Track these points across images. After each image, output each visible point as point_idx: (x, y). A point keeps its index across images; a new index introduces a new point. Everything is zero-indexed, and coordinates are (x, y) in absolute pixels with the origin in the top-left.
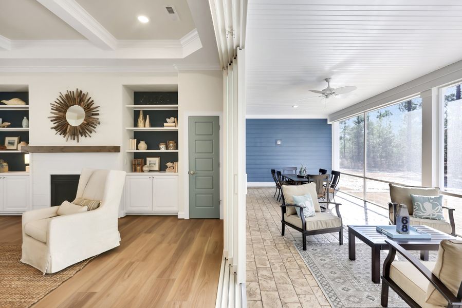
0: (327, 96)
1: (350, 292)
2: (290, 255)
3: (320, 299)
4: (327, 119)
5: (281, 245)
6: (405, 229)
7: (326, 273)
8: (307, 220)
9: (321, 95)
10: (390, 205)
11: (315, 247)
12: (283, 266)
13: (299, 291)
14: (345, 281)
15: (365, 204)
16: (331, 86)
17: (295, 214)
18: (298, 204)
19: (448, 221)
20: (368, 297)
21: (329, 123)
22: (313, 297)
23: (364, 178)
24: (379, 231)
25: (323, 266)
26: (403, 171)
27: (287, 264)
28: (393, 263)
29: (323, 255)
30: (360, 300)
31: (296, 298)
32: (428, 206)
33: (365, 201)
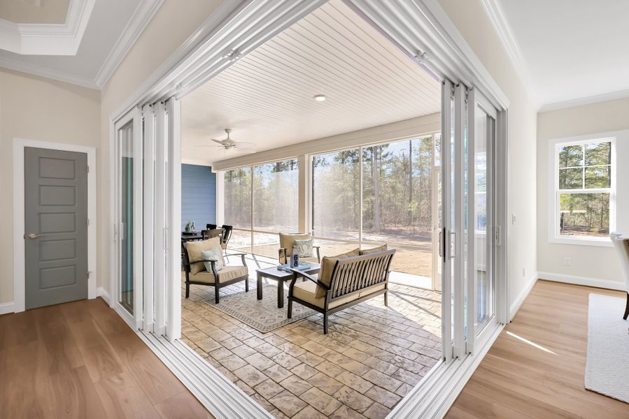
0: (226, 148)
1: (266, 318)
2: (206, 310)
3: (247, 329)
4: (211, 167)
5: (192, 306)
6: (296, 264)
7: (244, 313)
8: (218, 273)
9: (221, 145)
10: (280, 251)
11: (225, 299)
12: (204, 320)
13: (228, 331)
14: (260, 314)
15: (254, 257)
16: (231, 138)
17: (204, 270)
18: (207, 259)
19: (317, 257)
20: (279, 317)
21: (213, 171)
22: (242, 330)
23: (252, 231)
24: (280, 269)
25: (239, 309)
26: (273, 225)
27: (207, 318)
28: (295, 285)
29: (236, 302)
30: (275, 320)
31: (229, 336)
32: (305, 247)
33: (253, 255)
